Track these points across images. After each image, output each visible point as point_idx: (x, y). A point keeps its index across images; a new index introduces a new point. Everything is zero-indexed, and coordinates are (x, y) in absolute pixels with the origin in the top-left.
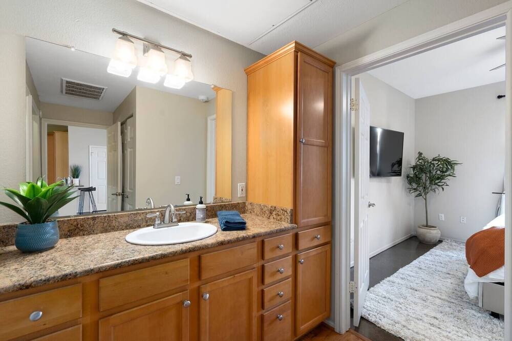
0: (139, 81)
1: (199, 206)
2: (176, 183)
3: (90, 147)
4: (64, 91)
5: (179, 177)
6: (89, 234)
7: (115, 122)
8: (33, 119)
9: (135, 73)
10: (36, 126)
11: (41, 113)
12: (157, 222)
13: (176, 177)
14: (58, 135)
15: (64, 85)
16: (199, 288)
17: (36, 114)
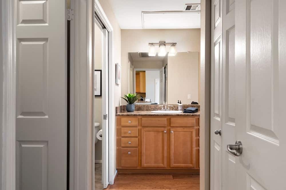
0: (159, 57)
1: (179, 104)
2: (188, 99)
3: (156, 79)
4: (141, 56)
5: (190, 95)
6: (143, 111)
7: (161, 68)
8: (131, 70)
9: (157, 55)
10: (132, 72)
11: (133, 67)
12: (163, 109)
13: (188, 95)
14: (141, 74)
15: (141, 55)
16: (170, 129)
17: (131, 68)
